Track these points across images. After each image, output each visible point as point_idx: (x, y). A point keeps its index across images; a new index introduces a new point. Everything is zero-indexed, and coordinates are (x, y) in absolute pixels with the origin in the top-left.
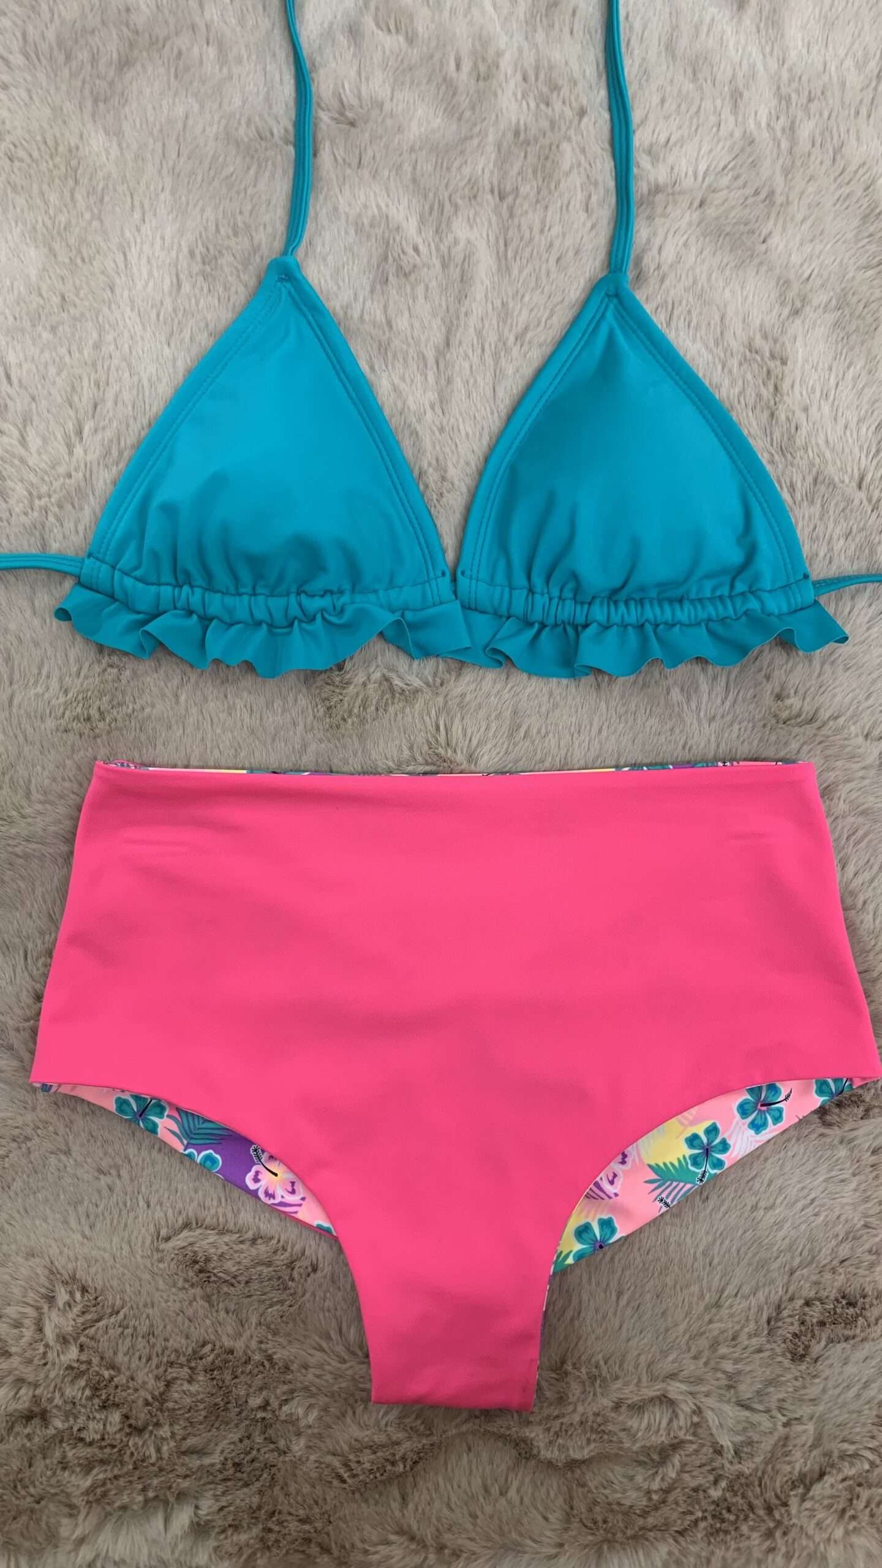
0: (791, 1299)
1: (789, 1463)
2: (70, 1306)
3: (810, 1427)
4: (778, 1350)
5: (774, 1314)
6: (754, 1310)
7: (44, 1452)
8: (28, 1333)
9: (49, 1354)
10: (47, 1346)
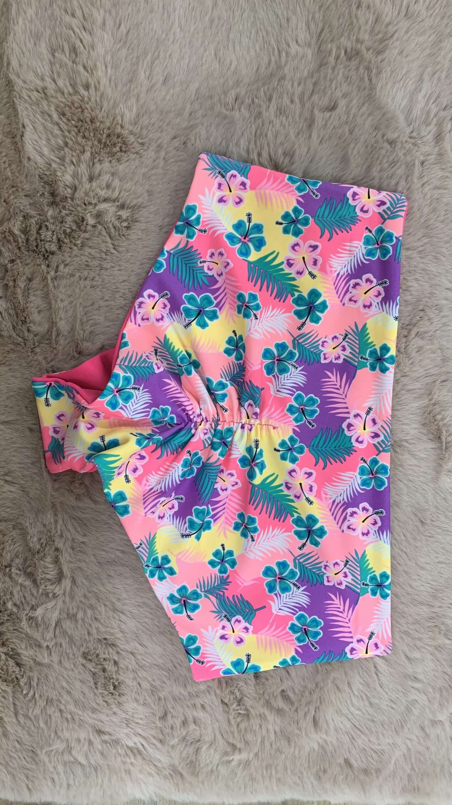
0: (118, 653)
1: (26, 648)
2: (119, 219)
3: (46, 661)
4: (90, 645)
5: (109, 642)
6: (112, 631)
7: (33, 205)
8: (103, 193)
9: (91, 207)
10: (96, 205)
